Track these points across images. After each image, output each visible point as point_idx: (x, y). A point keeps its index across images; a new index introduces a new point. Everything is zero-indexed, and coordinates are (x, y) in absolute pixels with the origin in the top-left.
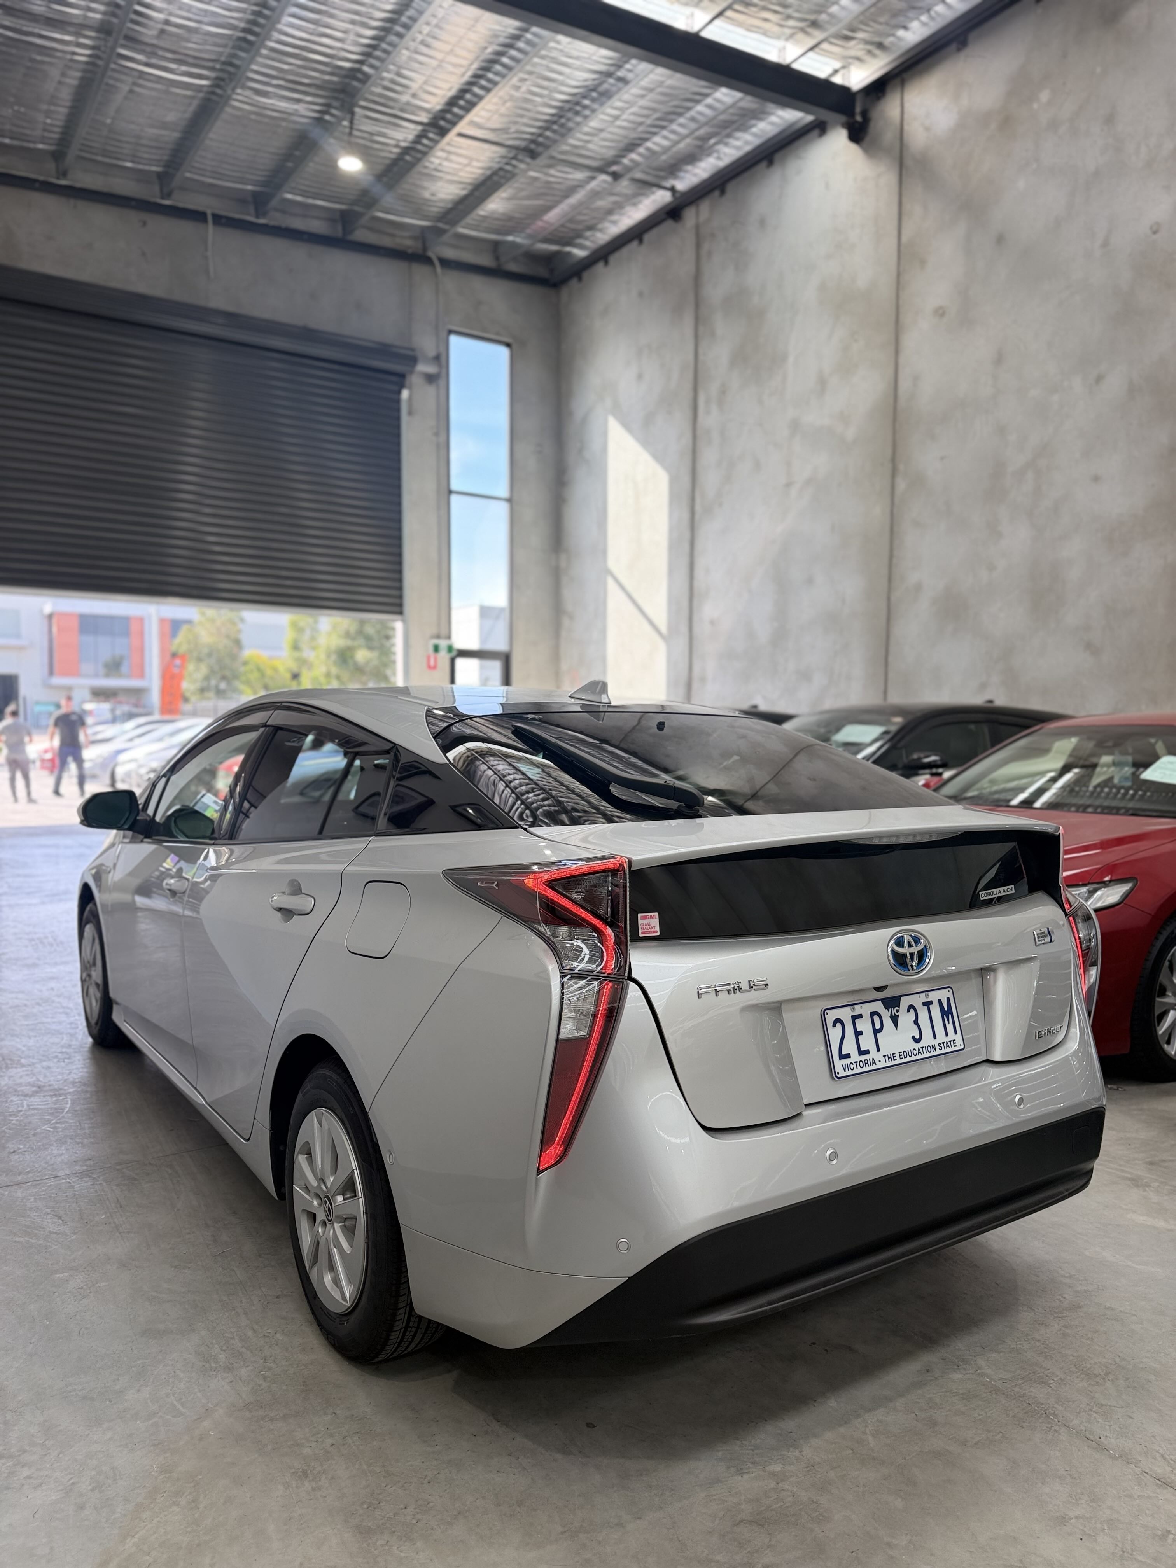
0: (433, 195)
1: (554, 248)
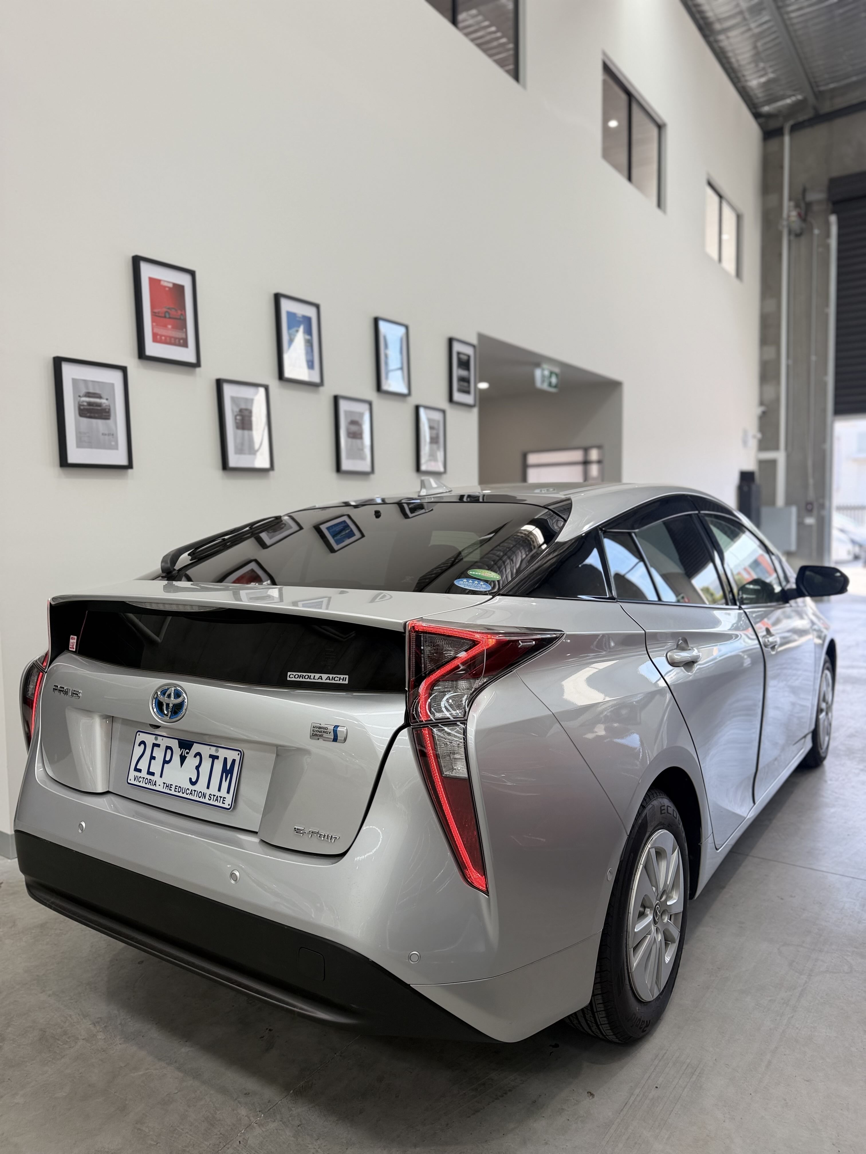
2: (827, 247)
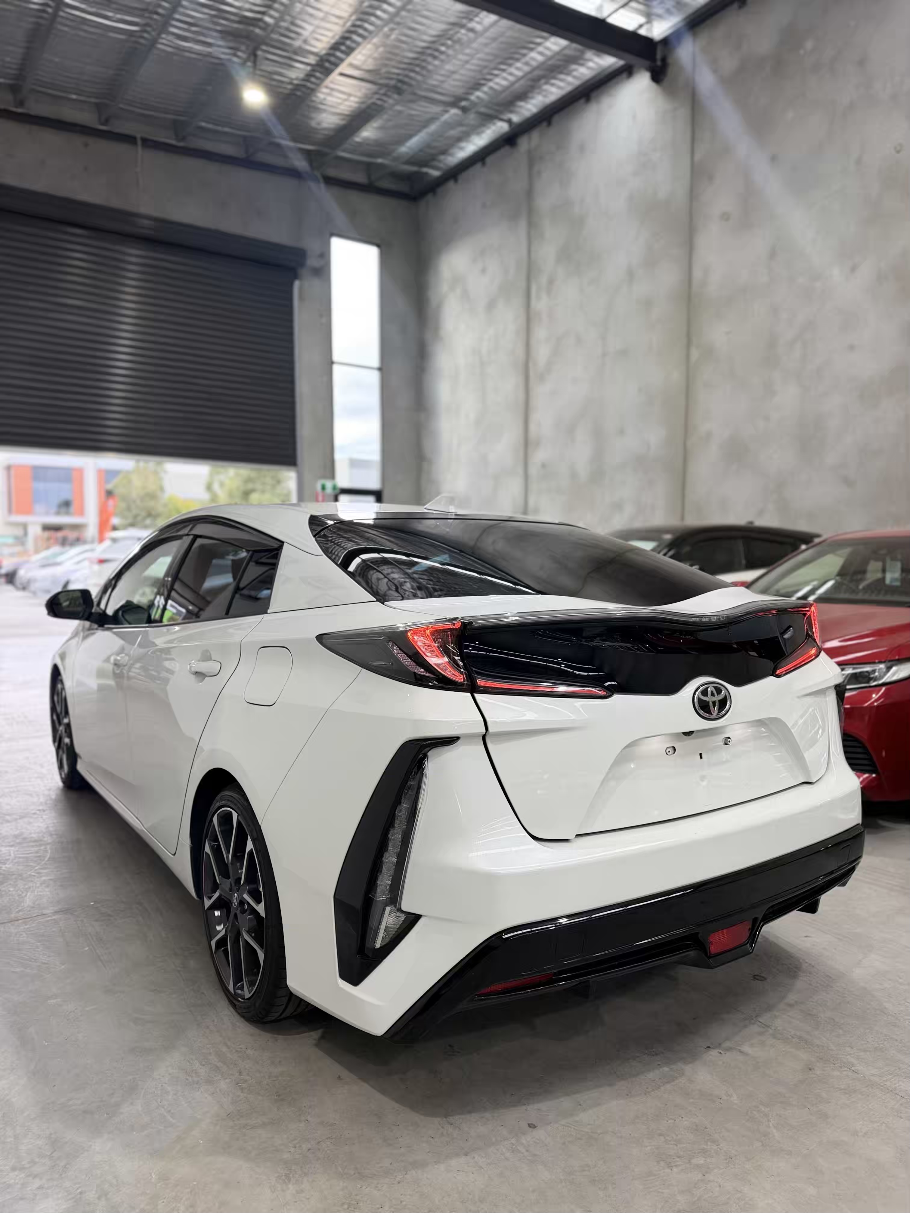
0: (319, 124)
1: (414, 169)
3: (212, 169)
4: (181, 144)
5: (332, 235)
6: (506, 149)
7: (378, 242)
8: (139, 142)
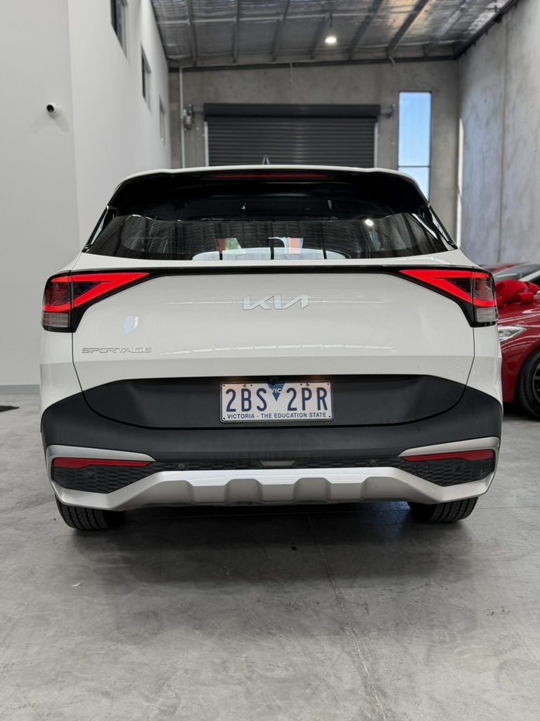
2: (203, 138)
3: (329, 71)
4: (313, 61)
5: (400, 91)
6: (496, 24)
7: (430, 90)
8: (291, 65)
